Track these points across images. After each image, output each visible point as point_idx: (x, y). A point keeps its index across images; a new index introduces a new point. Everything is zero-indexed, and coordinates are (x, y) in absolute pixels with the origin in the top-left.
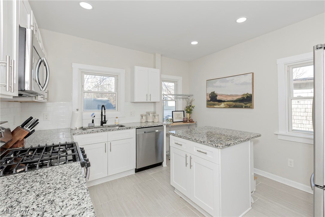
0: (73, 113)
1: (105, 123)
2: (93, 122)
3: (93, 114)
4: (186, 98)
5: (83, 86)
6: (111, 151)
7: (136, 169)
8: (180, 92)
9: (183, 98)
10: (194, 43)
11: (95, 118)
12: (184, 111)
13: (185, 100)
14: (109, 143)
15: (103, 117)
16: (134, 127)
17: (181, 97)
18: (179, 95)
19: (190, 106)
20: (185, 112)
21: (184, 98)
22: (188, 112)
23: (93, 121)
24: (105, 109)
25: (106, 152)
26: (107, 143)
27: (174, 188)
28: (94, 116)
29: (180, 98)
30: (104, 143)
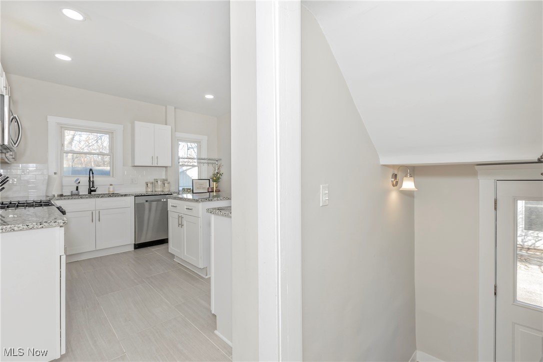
0: (49, 177)
1: (95, 191)
2: (77, 190)
3: (77, 180)
4: (212, 164)
5: (63, 145)
6: (99, 221)
7: (135, 244)
8: (204, 155)
9: (208, 163)
10: (209, 97)
11: (80, 184)
12: (209, 180)
13: (211, 165)
14: (97, 212)
15: (91, 183)
16: (132, 195)
17: (206, 161)
18: (203, 159)
19: (218, 173)
20: (211, 180)
21: (210, 163)
22: (214, 181)
23: (77, 187)
24: (93, 173)
25: (92, 222)
26: (94, 212)
27: (174, 255)
28: (79, 183)
29: (204, 163)
30: (91, 212)
